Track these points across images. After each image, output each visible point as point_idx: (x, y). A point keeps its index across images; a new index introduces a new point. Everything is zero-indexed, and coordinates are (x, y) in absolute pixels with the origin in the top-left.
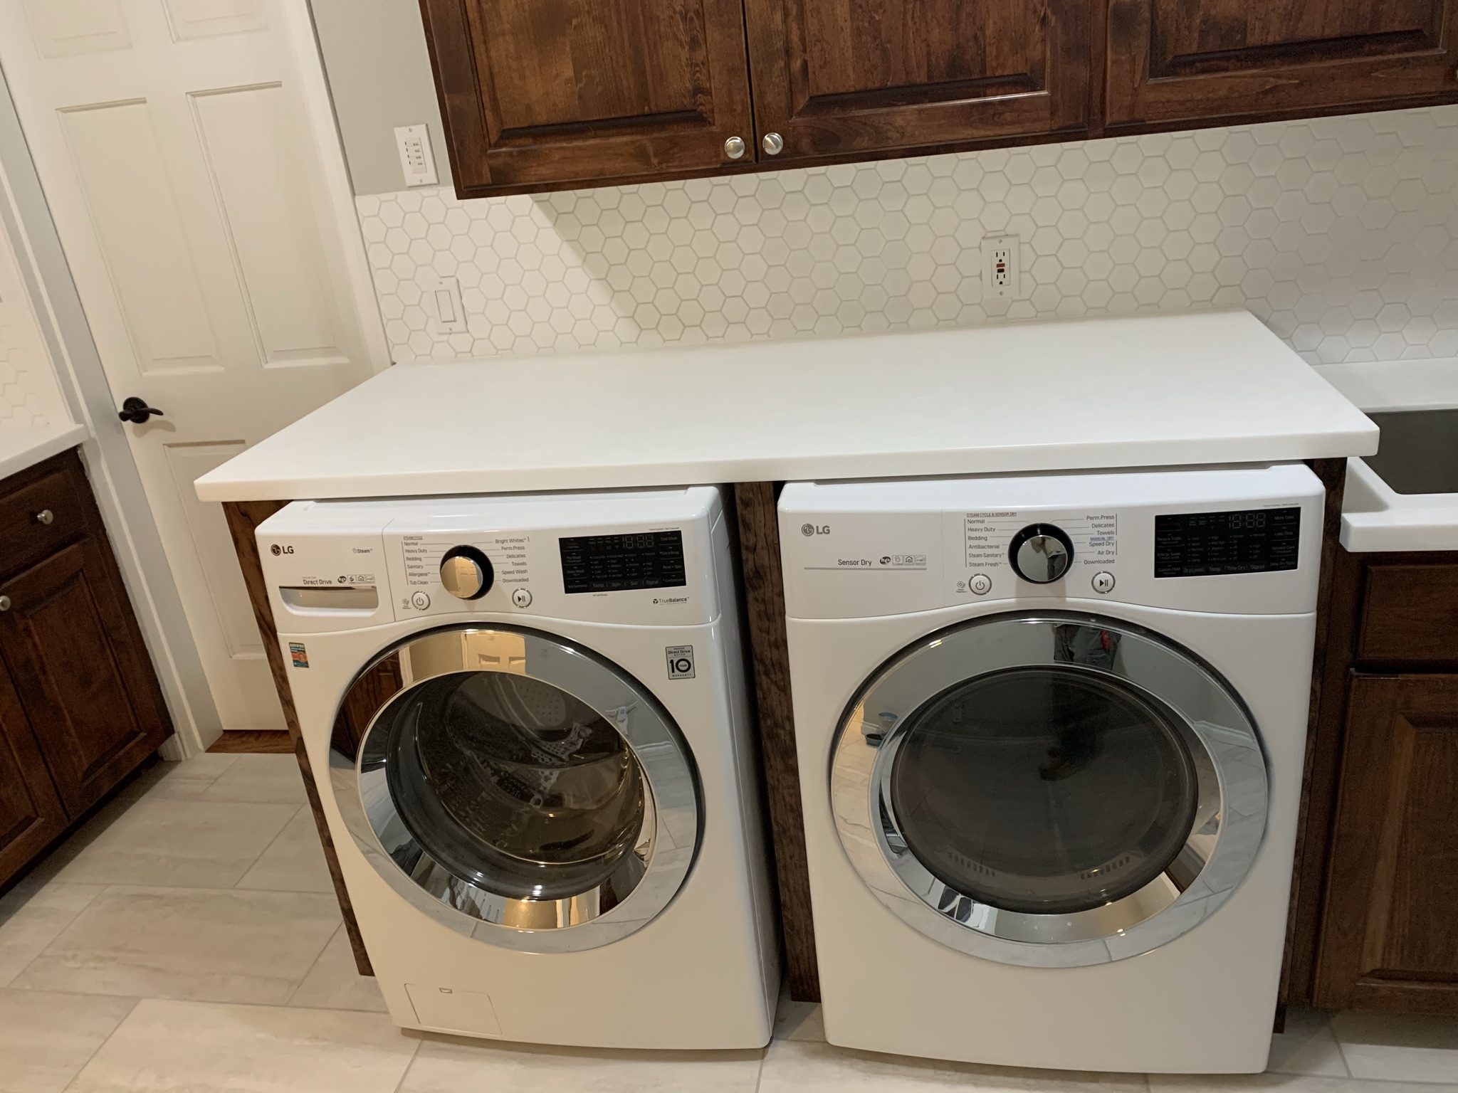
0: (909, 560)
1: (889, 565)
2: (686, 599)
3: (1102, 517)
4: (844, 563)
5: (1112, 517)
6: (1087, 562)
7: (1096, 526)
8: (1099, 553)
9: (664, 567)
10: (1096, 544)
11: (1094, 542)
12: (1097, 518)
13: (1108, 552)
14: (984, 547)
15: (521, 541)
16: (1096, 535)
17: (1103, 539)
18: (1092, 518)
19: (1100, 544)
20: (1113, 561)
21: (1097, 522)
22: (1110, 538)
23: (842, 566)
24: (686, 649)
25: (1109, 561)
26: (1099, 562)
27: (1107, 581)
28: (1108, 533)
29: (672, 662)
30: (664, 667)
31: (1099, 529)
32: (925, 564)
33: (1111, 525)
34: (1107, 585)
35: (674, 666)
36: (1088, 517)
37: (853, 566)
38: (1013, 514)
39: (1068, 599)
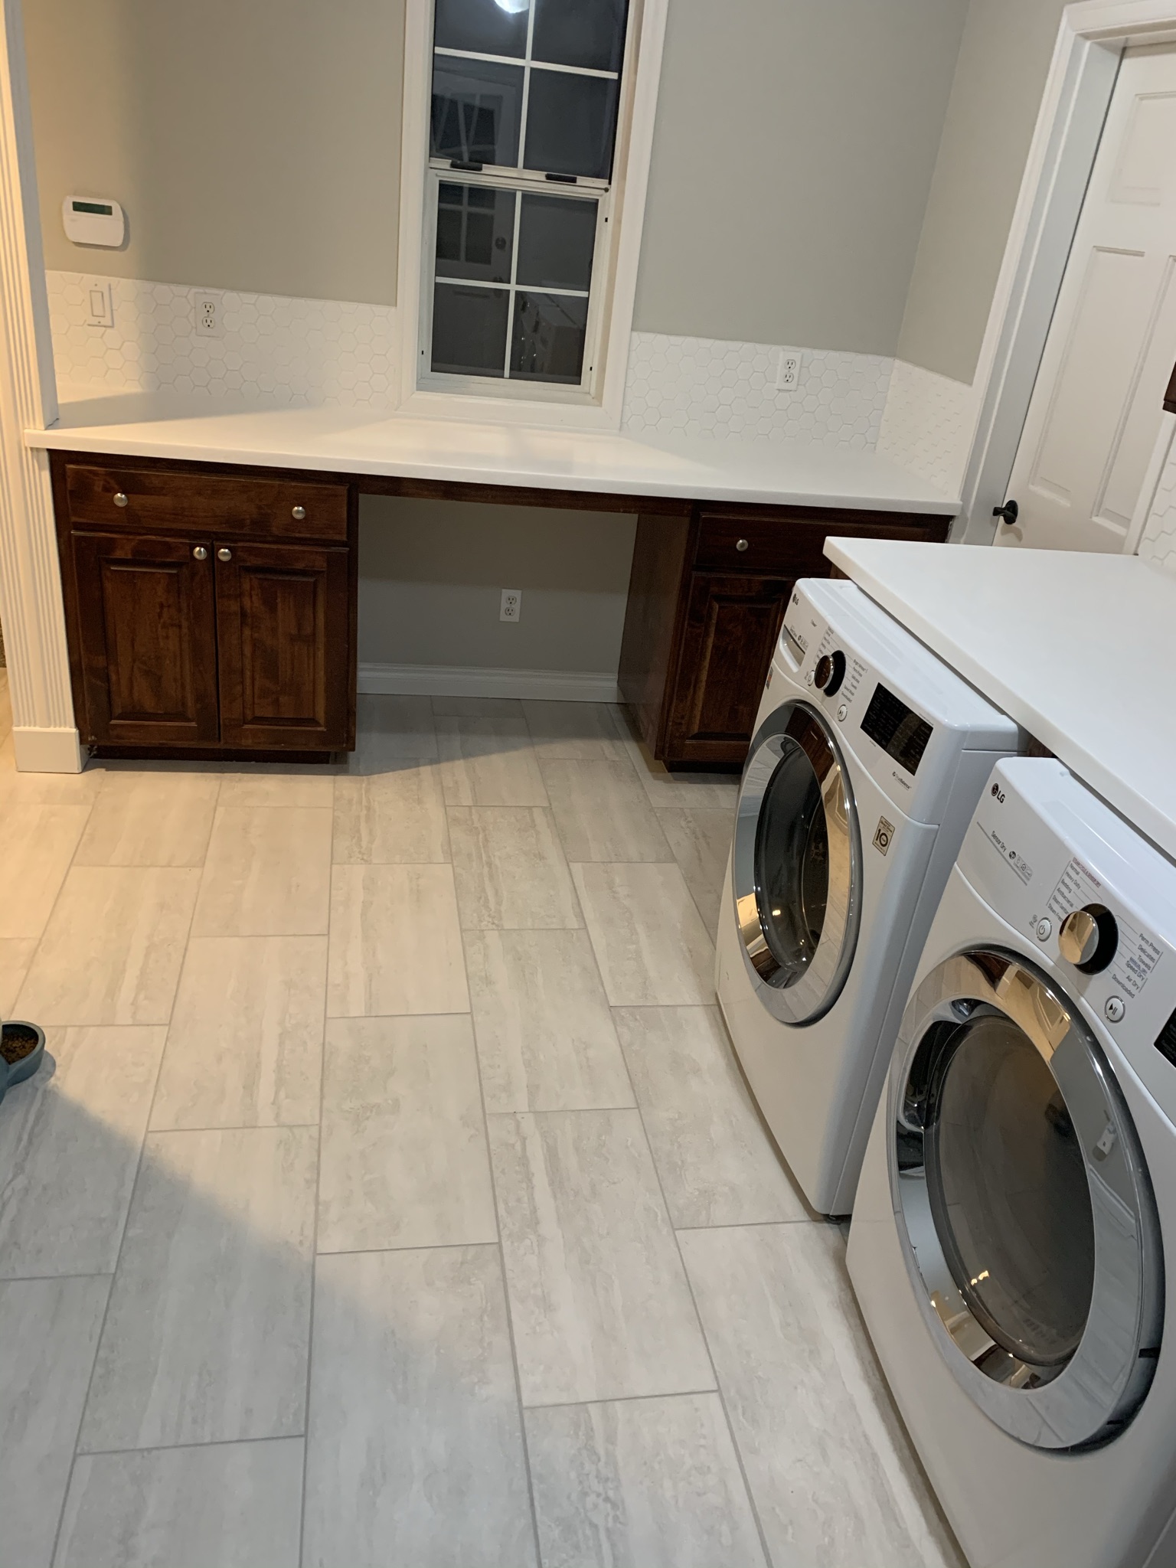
0: (1024, 867)
1: (1012, 861)
2: (909, 787)
3: (1151, 945)
4: (994, 836)
5: (1157, 952)
6: (1115, 978)
7: (1142, 950)
8: (1128, 978)
9: (912, 751)
10: (1131, 968)
11: (1131, 964)
12: (1147, 942)
13: (1135, 984)
14: (1065, 897)
15: (863, 669)
16: (1136, 958)
17: (1139, 966)
18: (1143, 939)
19: (1133, 969)
20: (1132, 996)
21: (1145, 946)
22: (1144, 971)
23: (992, 838)
24: (892, 829)
25: (1130, 993)
26: (1123, 986)
27: (1116, 1009)
28: (1146, 965)
29: (880, 830)
30: (874, 832)
31: (1142, 954)
32: (1028, 879)
33: (1152, 959)
34: (1114, 1013)
35: (880, 835)
36: (1141, 935)
37: (996, 843)
38: (1098, 884)
39: (1083, 999)
